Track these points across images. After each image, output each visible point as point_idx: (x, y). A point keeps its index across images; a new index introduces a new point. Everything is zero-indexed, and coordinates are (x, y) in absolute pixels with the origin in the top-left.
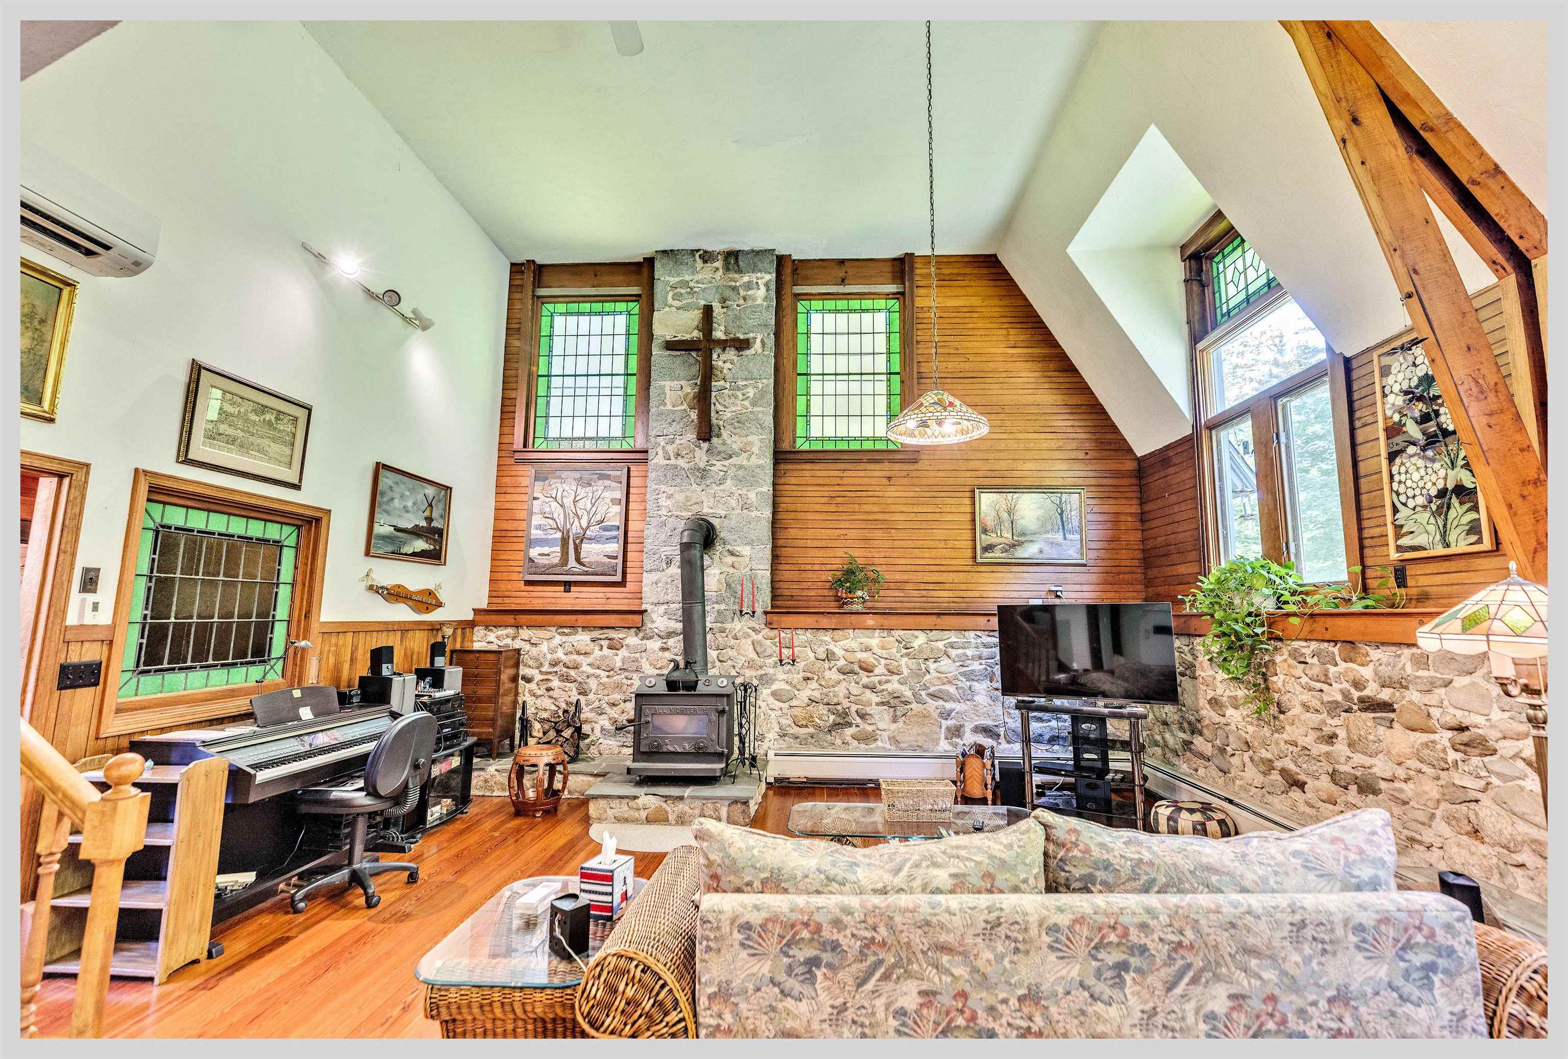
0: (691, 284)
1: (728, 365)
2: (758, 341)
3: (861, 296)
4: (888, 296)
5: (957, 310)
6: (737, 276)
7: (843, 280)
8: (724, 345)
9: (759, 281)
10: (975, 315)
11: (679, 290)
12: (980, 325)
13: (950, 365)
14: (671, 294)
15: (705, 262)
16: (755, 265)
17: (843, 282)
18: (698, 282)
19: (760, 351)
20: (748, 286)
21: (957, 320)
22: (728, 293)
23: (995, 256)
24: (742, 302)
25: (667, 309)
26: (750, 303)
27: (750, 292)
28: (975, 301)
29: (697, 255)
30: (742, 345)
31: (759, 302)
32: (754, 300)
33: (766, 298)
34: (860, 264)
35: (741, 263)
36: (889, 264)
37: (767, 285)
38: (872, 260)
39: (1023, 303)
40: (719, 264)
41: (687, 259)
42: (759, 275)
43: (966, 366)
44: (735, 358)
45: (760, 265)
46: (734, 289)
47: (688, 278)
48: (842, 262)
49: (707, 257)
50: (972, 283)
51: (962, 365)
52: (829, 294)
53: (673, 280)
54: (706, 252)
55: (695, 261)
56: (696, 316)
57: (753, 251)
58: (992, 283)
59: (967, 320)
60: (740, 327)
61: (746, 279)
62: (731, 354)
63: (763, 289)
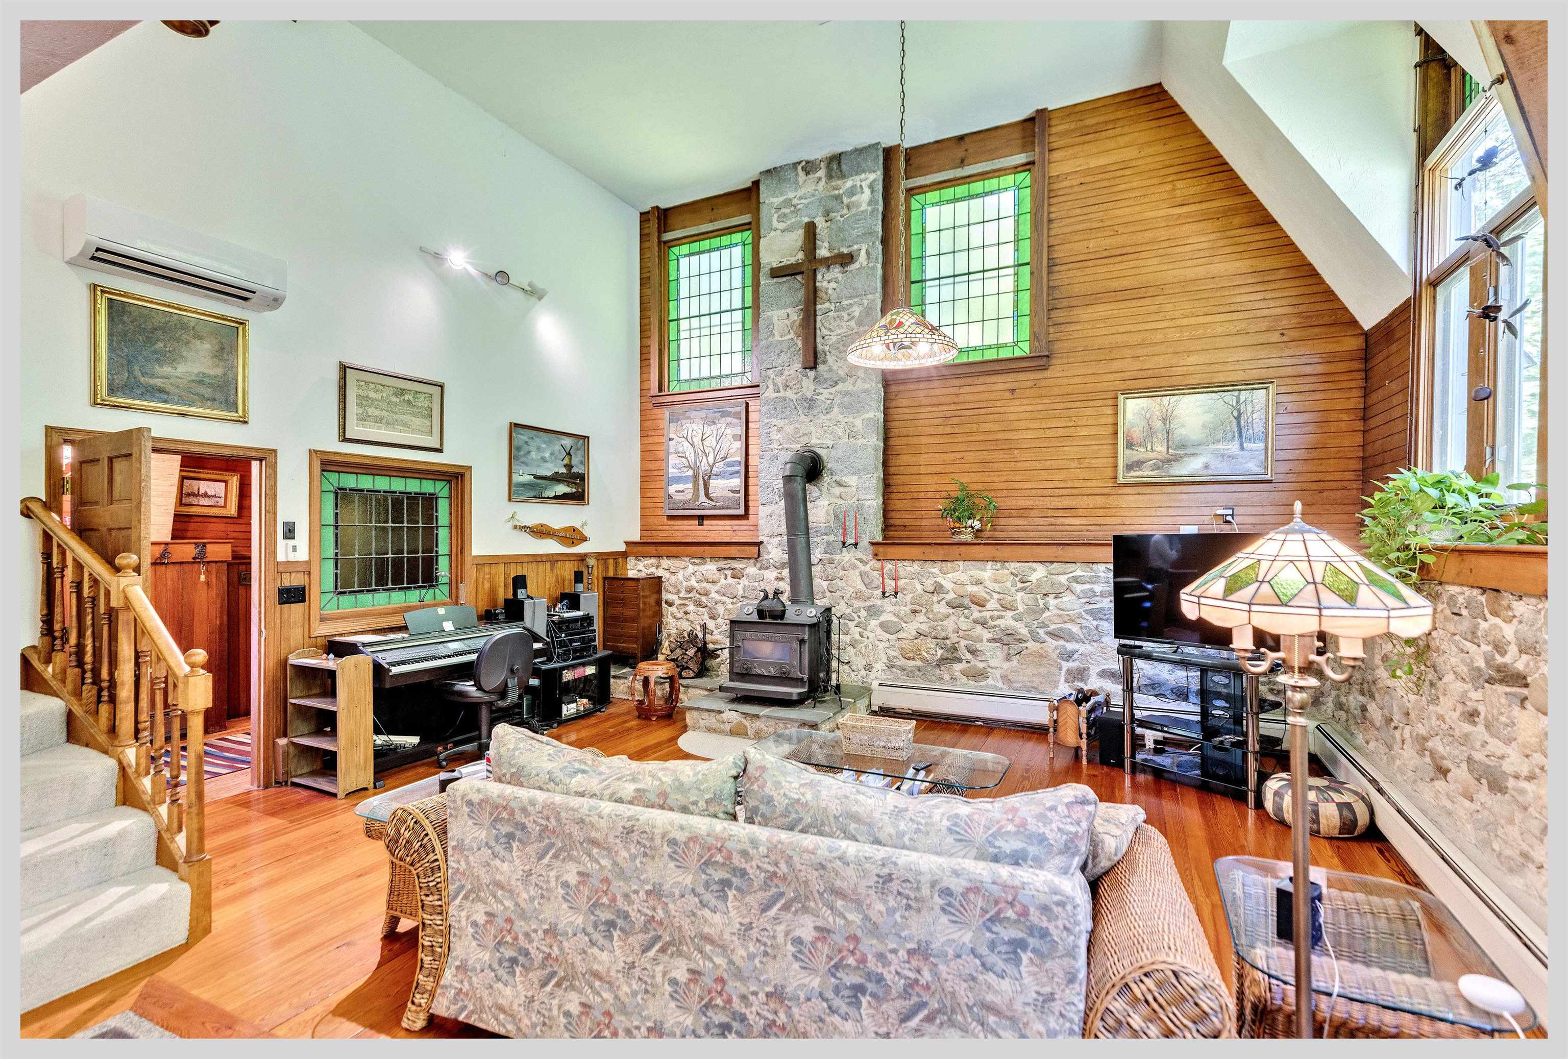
0: (795, 202)
1: (833, 285)
2: (863, 253)
3: (983, 176)
4: (1016, 169)
5: (1102, 170)
6: (839, 182)
7: (962, 161)
8: (827, 262)
9: (863, 184)
10: (1128, 172)
11: (783, 210)
12: (1135, 184)
13: (1092, 244)
14: (776, 216)
15: (807, 173)
16: (859, 166)
17: (962, 163)
18: (801, 198)
19: (865, 263)
20: (852, 192)
21: (1104, 184)
22: (832, 204)
23: (1160, 84)
24: (845, 211)
25: (773, 234)
26: (854, 211)
27: (854, 199)
28: (1129, 154)
29: (800, 168)
30: (846, 260)
31: (864, 207)
32: (858, 205)
33: (870, 203)
34: (981, 136)
35: (844, 167)
36: (1020, 127)
37: (871, 186)
38: (996, 128)
39: (1197, 142)
40: (821, 173)
41: (790, 175)
42: (863, 176)
43: (1119, 240)
44: (840, 276)
45: (864, 165)
46: (838, 198)
47: (791, 195)
48: (961, 138)
49: (809, 167)
50: (1127, 129)
51: (1108, 241)
52: (945, 181)
53: (777, 201)
54: (808, 162)
55: (797, 175)
56: (798, 236)
57: (856, 150)
58: (1154, 124)
59: (1117, 181)
60: (844, 240)
61: (849, 183)
62: (836, 272)
63: (867, 191)
